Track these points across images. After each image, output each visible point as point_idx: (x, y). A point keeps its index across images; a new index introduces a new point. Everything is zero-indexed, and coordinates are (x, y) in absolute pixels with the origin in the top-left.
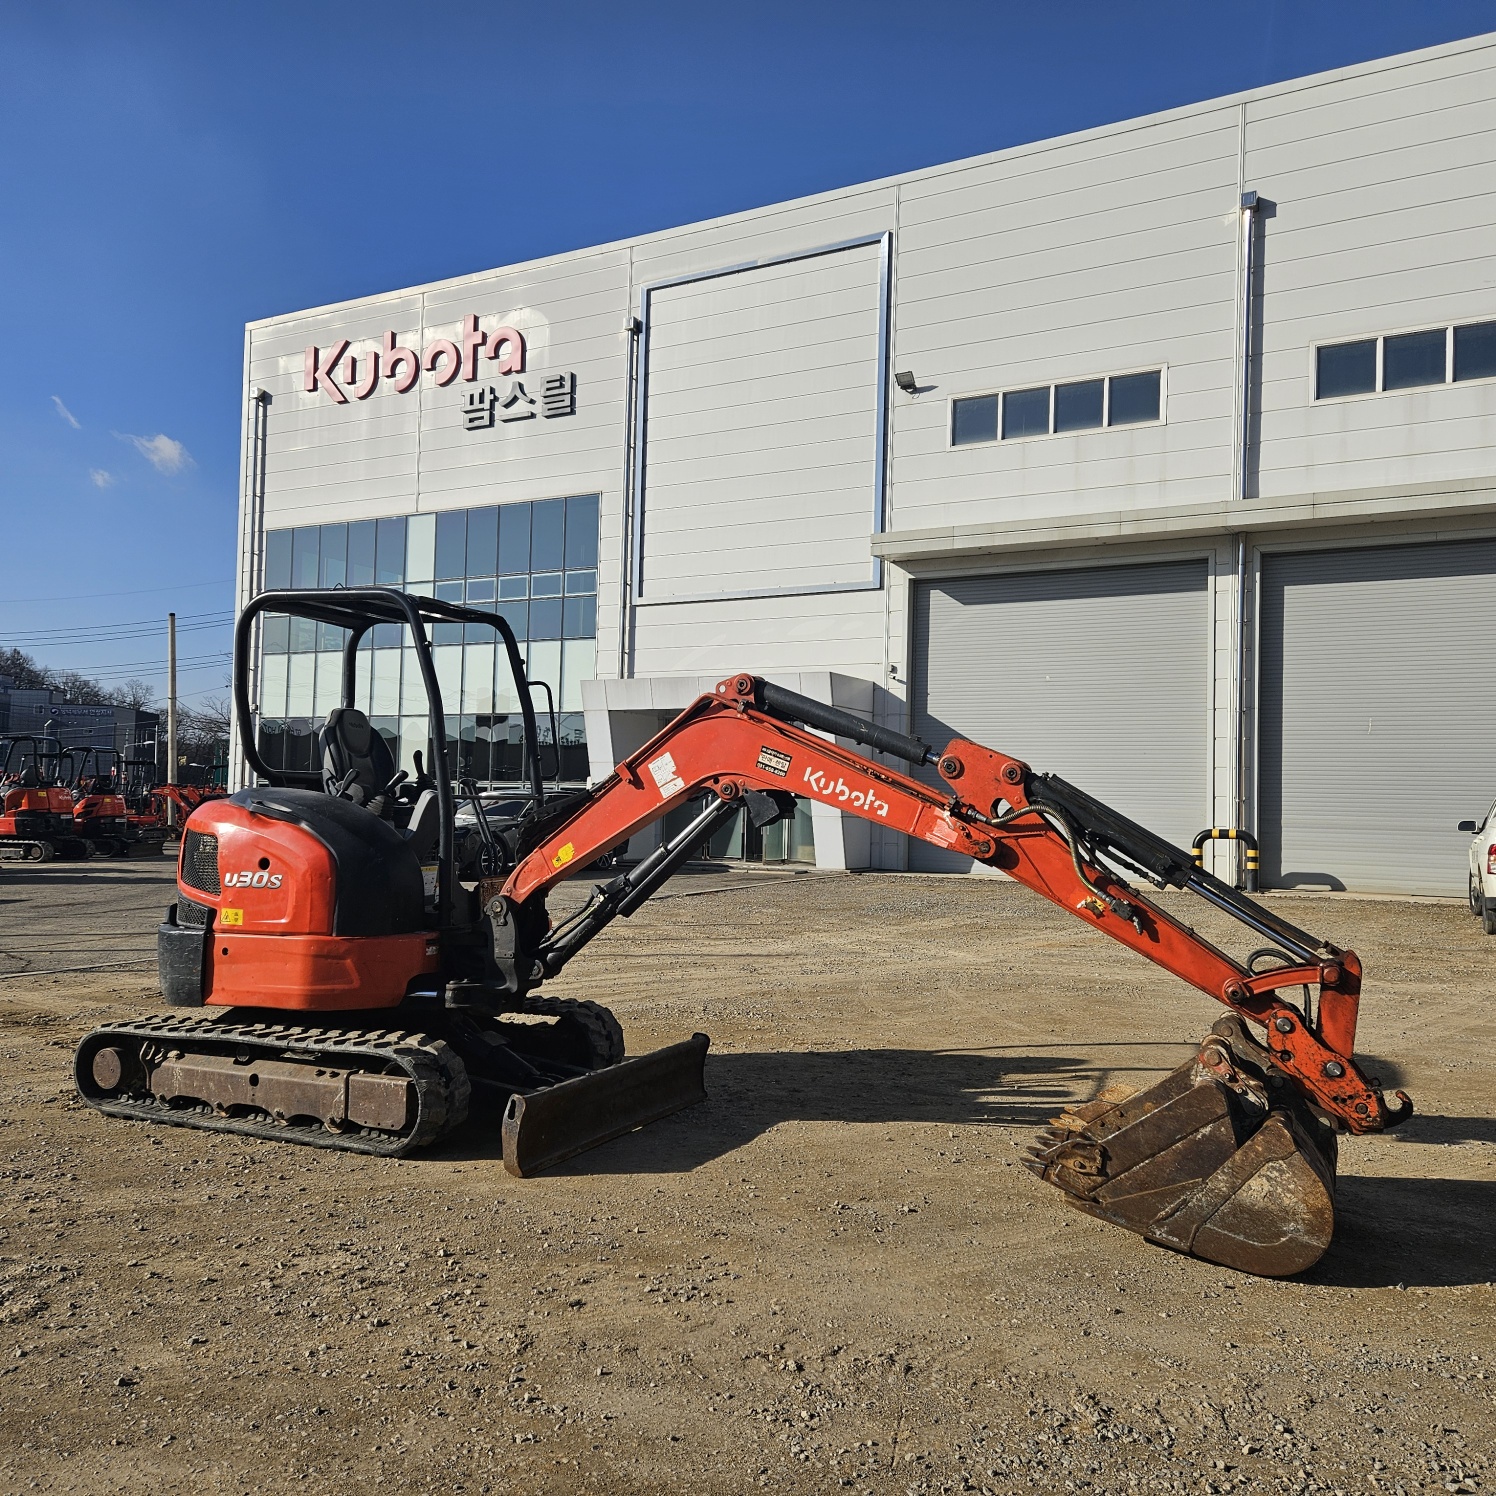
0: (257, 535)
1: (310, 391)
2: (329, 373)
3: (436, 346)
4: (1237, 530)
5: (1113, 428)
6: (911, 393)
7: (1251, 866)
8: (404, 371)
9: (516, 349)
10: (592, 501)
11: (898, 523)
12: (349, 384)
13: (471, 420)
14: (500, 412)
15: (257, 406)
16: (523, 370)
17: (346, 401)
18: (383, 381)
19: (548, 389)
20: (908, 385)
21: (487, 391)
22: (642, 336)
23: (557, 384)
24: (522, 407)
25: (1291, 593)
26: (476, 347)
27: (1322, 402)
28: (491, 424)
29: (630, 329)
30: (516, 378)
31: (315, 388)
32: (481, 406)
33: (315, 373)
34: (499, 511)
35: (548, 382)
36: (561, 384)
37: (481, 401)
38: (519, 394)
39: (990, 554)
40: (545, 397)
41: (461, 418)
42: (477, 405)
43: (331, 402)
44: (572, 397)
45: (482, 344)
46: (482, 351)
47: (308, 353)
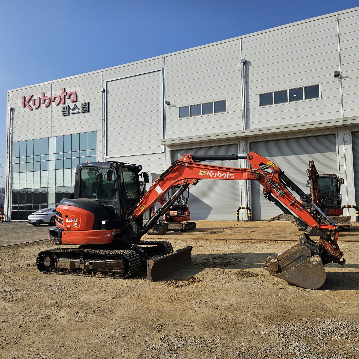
0: (11, 143)
1: (23, 107)
2: (28, 103)
3: (55, 96)
4: (244, 137)
5: (215, 114)
6: (169, 106)
7: (249, 215)
8: (47, 102)
9: (74, 96)
10: (95, 133)
11: (168, 137)
12: (33, 105)
13: (64, 114)
14: (71, 112)
15: (10, 111)
16: (76, 101)
17: (33, 110)
18: (42, 104)
19: (83, 106)
20: (169, 104)
21: (68, 107)
22: (105, 93)
23: (85, 105)
24: (76, 110)
26: (64, 96)
27: (261, 107)
28: (69, 114)
29: (102, 91)
30: (75, 103)
31: (25, 107)
32: (66, 110)
33: (25, 103)
34: (71, 136)
35: (83, 104)
36: (86, 105)
37: (66, 109)
38: (76, 107)
39: (189, 144)
40: (82, 108)
41: (62, 113)
42: (65, 110)
43: (29, 110)
44: (89, 108)
45: (66, 95)
46: (66, 97)
47: (23, 98)
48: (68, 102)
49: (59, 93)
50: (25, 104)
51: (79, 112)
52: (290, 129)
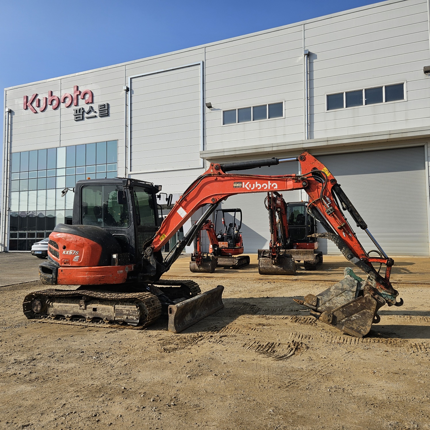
0: (9, 154)
1: (25, 109)
2: (31, 104)
3: (65, 95)
4: (306, 149)
5: (269, 119)
6: (211, 109)
8: (55, 103)
9: (90, 96)
10: (115, 143)
11: (208, 148)
12: (37, 107)
13: (76, 118)
14: (86, 115)
15: (8, 114)
16: (92, 102)
17: (37, 113)
18: (49, 106)
19: (100, 108)
20: (210, 107)
21: (81, 109)
22: (129, 92)
23: (103, 107)
24: (92, 114)
26: (77, 95)
27: (329, 111)
28: (83, 119)
29: (125, 90)
30: (91, 105)
31: (27, 109)
32: (80, 113)
33: (27, 104)
34: (86, 145)
35: (100, 106)
36: (104, 107)
38: (91, 110)
39: (235, 157)
40: (99, 111)
41: (73, 117)
42: (78, 113)
43: (32, 113)
44: (108, 111)
45: (80, 94)
46: (80, 97)
47: (24, 97)
48: (82, 103)
49: (71, 92)
50: (27, 106)
51: (96, 116)
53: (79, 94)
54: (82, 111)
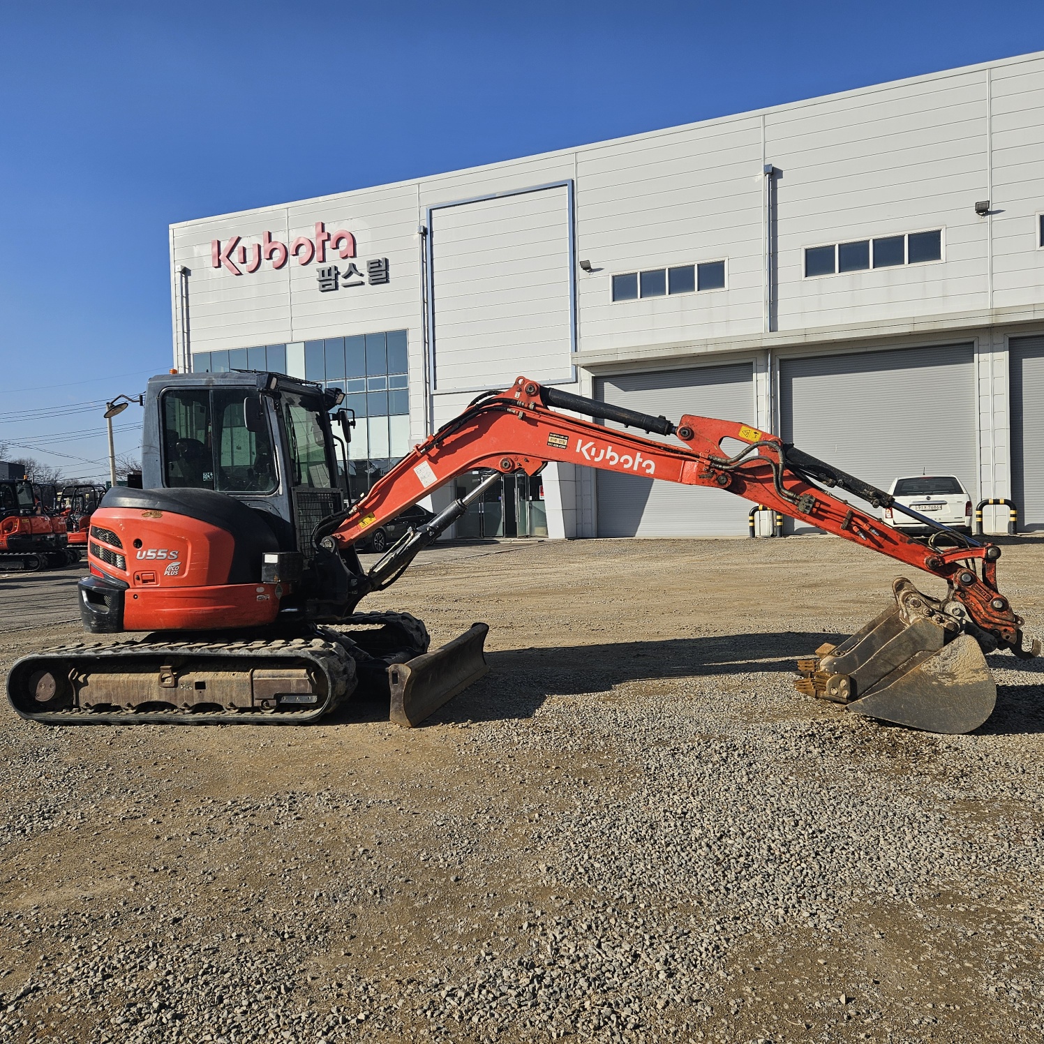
0: (186, 356)
1: (216, 267)
2: (228, 257)
3: (298, 241)
4: (767, 349)
5: (700, 292)
6: (589, 272)
8: (277, 255)
9: (349, 244)
10: (402, 335)
11: (583, 346)
12: (242, 263)
13: (323, 286)
14: (341, 281)
15: (181, 276)
16: (355, 256)
17: (241, 274)
18: (264, 261)
19: (371, 268)
20: (587, 268)
21: (333, 269)
22: (428, 237)
23: (377, 265)
24: (354, 278)
25: (796, 382)
26: (324, 242)
27: (808, 278)
28: (337, 288)
29: (420, 233)
30: (351, 261)
31: (219, 266)
32: (330, 278)
33: (218, 256)
34: (344, 340)
35: (371, 264)
36: (379, 264)
37: (329, 275)
38: (353, 270)
39: (636, 362)
40: (369, 272)
41: (317, 285)
42: (327, 277)
43: (231, 274)
44: (386, 272)
45: (328, 240)
46: (328, 244)
47: (213, 244)
48: (334, 258)
49: (311, 233)
50: (219, 261)
51: (362, 283)
52: (875, 333)
53: (327, 238)
54: (333, 272)
